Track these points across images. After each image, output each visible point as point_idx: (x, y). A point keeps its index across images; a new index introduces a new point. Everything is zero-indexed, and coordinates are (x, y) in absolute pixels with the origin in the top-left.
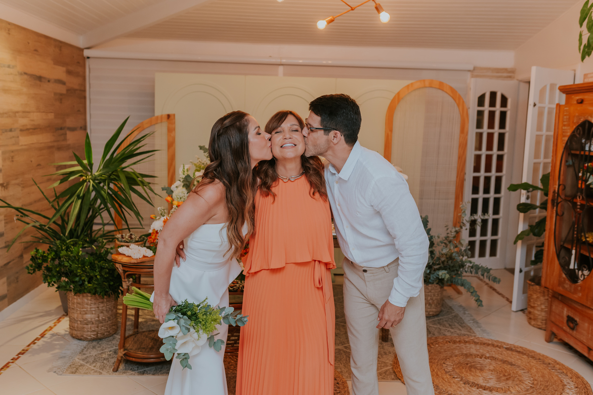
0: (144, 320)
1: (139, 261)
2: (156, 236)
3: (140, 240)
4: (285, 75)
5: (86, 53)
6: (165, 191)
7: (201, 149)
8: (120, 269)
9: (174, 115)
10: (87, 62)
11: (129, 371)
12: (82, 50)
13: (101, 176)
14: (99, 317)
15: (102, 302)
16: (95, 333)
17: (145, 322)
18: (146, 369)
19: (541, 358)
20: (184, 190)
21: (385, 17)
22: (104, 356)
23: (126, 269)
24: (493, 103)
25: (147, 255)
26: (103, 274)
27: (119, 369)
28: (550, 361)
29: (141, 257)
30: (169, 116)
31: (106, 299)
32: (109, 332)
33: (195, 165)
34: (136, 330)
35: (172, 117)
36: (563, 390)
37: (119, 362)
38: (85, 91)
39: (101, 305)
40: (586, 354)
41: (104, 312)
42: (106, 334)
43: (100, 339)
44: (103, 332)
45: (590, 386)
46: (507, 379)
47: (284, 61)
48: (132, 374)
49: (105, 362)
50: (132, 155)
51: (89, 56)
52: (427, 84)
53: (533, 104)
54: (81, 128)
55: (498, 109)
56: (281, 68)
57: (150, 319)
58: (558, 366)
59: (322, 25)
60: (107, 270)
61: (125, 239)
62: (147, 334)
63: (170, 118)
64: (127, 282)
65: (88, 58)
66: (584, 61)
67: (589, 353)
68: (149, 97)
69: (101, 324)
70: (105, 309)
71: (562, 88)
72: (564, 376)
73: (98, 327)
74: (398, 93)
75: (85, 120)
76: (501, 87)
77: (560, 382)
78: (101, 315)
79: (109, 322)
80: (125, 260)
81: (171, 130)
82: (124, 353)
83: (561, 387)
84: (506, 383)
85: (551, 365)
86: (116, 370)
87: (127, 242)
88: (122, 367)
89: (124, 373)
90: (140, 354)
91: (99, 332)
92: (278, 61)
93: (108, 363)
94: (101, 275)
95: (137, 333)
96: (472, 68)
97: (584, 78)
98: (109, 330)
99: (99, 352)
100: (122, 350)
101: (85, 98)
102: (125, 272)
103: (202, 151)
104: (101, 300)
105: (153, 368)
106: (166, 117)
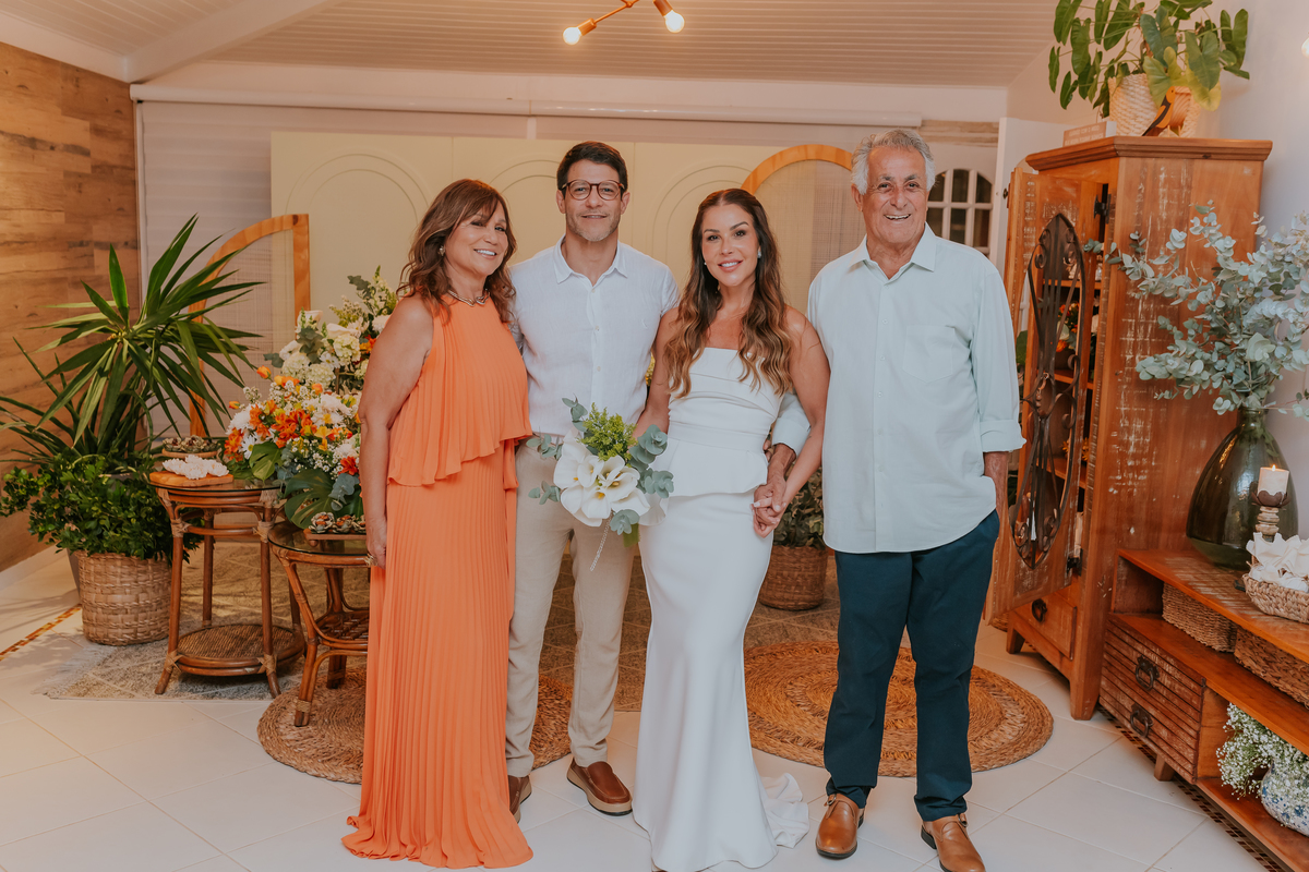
0: (234, 613)
1: (198, 484)
2: (237, 440)
3: (208, 448)
4: (540, 136)
5: (136, 92)
6: (270, 362)
7: (351, 282)
8: (166, 500)
9: (307, 216)
10: (138, 110)
11: (186, 693)
12: (126, 86)
13: (145, 332)
14: (137, 600)
15: (145, 572)
16: (131, 631)
17: (236, 616)
18: (220, 690)
19: (983, 676)
20: (304, 359)
21: (674, 22)
22: (144, 669)
23: (177, 500)
24: (959, 194)
25: (215, 473)
26: (144, 516)
27: (168, 690)
28: (997, 682)
29: (203, 475)
30: (295, 218)
31: (152, 565)
32: (159, 630)
33: (338, 313)
34: (207, 623)
35: (301, 222)
36: (997, 726)
37: (168, 677)
38: (133, 169)
39: (143, 577)
40: (1057, 666)
41: (148, 590)
42: (152, 633)
43: (143, 643)
44: (147, 629)
45: (1052, 721)
46: (899, 708)
47: (536, 109)
48: (190, 698)
49: (144, 678)
50: (209, 292)
51: (141, 99)
52: (812, 154)
53: (1001, 193)
54: (126, 244)
55: (971, 205)
56: (532, 124)
57: (246, 611)
58: (1008, 689)
59: (572, 36)
60: (150, 509)
61: (179, 447)
62: (226, 629)
63: (299, 223)
64: (181, 525)
65: (140, 102)
66: (1068, 107)
67: (1061, 662)
68: (258, 182)
69: (144, 614)
70: (148, 583)
71: (1030, 159)
72: (1011, 705)
73: (136, 620)
74: (755, 173)
75: (135, 227)
76: (971, 159)
77: (997, 713)
78: (143, 597)
79: (159, 611)
80: (172, 481)
81: (301, 247)
82: (176, 658)
83: (995, 721)
84: (893, 715)
85: (996, 689)
86: (161, 690)
87: (183, 452)
88: (173, 685)
89: (177, 695)
90: (206, 660)
91: (139, 630)
92: (525, 109)
93: (149, 682)
94: (139, 519)
95: (210, 627)
96: (919, 124)
97: (1065, 140)
98: (159, 625)
99: (136, 664)
100: (173, 653)
101: (134, 183)
102: (174, 504)
103: (354, 287)
104: (142, 568)
105: (234, 688)
106: (291, 219)
